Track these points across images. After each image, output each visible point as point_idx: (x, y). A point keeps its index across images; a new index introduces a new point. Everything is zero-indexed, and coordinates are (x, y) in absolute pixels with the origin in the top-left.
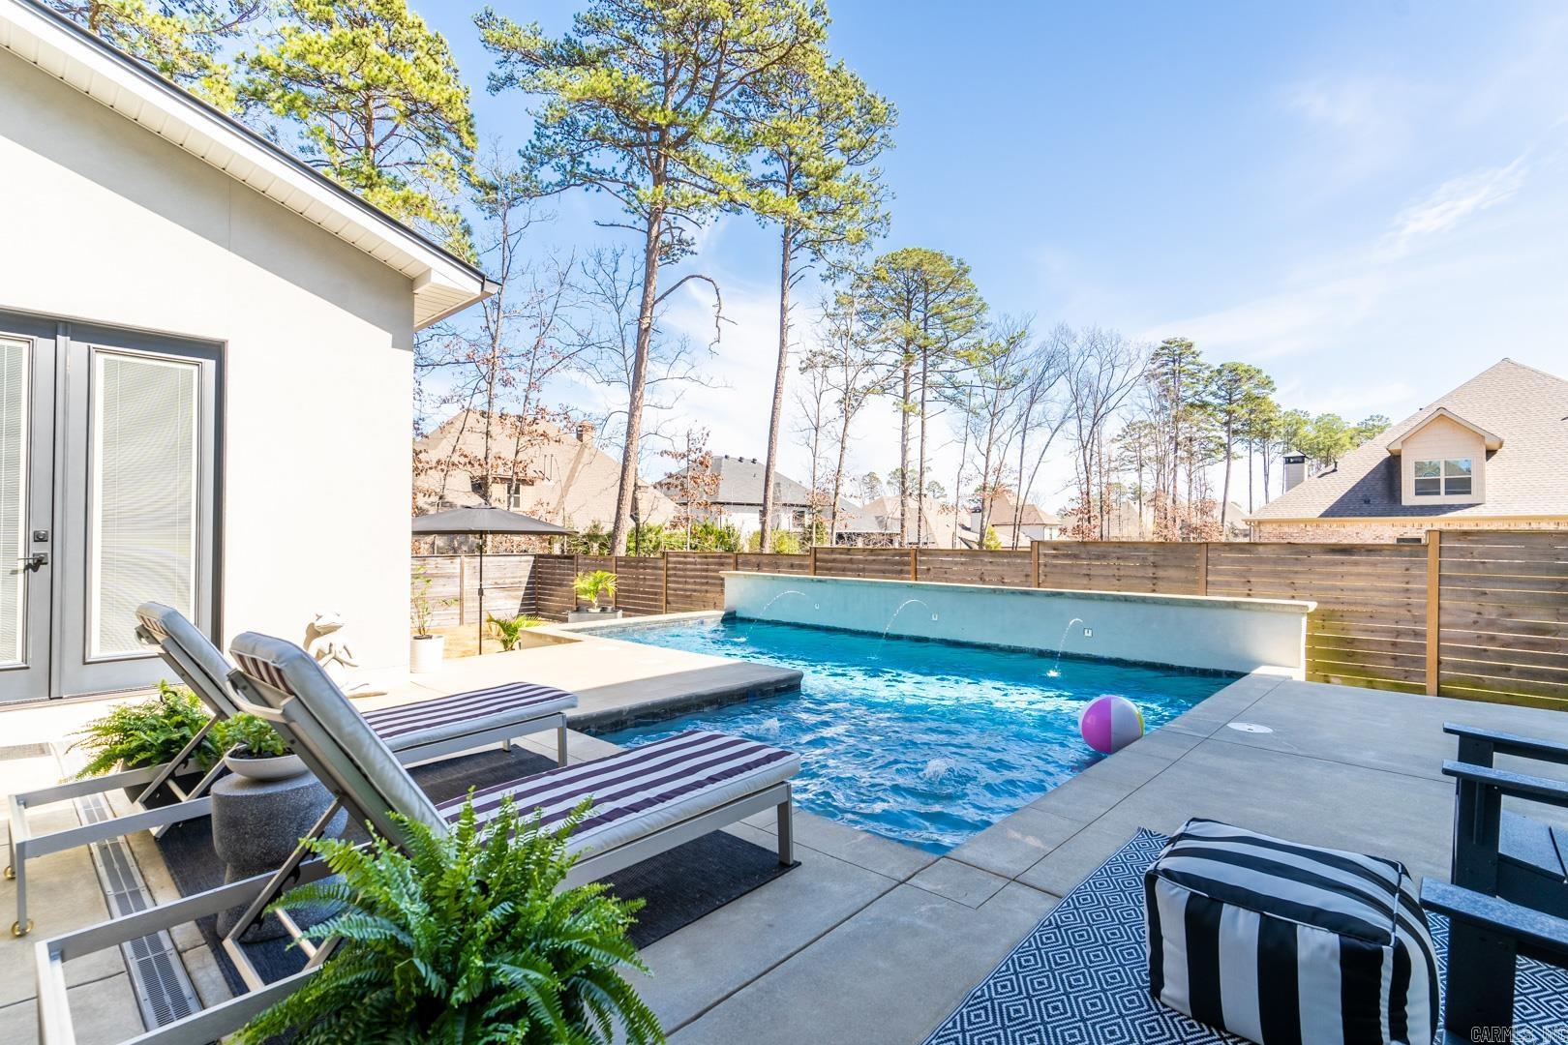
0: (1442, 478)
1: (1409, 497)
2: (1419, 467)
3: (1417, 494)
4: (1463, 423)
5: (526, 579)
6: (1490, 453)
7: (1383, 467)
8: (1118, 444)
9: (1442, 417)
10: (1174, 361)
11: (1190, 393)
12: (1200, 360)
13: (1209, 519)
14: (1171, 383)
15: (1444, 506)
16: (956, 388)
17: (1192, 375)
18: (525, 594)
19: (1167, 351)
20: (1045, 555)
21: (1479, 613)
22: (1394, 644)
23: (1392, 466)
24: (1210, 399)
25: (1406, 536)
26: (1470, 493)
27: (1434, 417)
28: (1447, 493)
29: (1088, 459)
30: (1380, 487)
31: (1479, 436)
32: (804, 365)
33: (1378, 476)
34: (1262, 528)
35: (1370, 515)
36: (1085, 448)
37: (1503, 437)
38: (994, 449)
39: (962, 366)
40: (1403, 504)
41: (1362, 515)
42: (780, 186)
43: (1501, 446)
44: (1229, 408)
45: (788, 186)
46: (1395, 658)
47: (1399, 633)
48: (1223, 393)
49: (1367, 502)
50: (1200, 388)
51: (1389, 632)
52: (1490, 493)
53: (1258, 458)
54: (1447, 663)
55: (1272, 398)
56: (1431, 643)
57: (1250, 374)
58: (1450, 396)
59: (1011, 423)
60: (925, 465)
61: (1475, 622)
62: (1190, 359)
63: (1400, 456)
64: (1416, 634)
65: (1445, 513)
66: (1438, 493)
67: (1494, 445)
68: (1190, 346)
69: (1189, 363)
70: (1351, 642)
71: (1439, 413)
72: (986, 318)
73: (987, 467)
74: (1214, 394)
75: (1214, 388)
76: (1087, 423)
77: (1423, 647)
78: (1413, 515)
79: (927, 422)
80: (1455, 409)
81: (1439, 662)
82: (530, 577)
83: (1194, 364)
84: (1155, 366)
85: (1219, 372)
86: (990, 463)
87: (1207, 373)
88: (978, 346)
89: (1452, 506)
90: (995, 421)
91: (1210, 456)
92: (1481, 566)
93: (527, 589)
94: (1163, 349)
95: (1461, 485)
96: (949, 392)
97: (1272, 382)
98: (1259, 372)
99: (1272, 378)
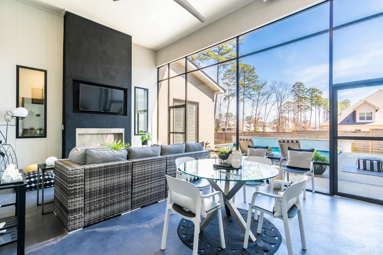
0: (366, 116)
1: (358, 120)
2: (360, 114)
3: (360, 120)
4: (370, 104)
6: (377, 111)
7: (352, 114)
9: (366, 103)
10: (298, 87)
11: (302, 95)
12: (305, 87)
13: (307, 125)
14: (297, 93)
15: (366, 122)
16: (250, 95)
17: (303, 91)
19: (296, 85)
20: (295, 133)
21: (379, 143)
22: (364, 148)
23: (354, 114)
24: (307, 96)
25: (357, 129)
26: (372, 120)
27: (363, 103)
28: (367, 120)
29: (280, 111)
30: (351, 118)
31: (374, 107)
33: (351, 116)
34: (324, 127)
35: (349, 124)
36: (279, 108)
37: (379, 107)
38: (258, 109)
39: (252, 90)
40: (357, 122)
41: (347, 124)
42: (217, 52)
43: (379, 109)
44: (312, 98)
45: (219, 52)
46: (364, 151)
47: (365, 146)
48: (310, 95)
49: (348, 121)
50: (305, 94)
51: (363, 146)
52: (376, 120)
53: (317, 110)
54: (373, 151)
55: (322, 96)
56: (370, 148)
57: (317, 90)
58: (367, 98)
59: (262, 103)
60: (244, 113)
61: (378, 144)
62: (302, 87)
63: (356, 111)
64: (368, 146)
65: (366, 124)
66: (365, 120)
67: (377, 109)
68: (302, 84)
69: (302, 88)
70: (356, 148)
71: (365, 102)
72: (259, 79)
73: (256, 113)
74: (308, 95)
75: (308, 94)
76: (279, 103)
77: (369, 149)
78: (359, 124)
80: (369, 101)
81: (372, 151)
83: (303, 88)
84: (294, 88)
85: (310, 90)
86: (257, 112)
87: (306, 90)
88: (255, 86)
89: (368, 122)
90: (258, 102)
91: (306, 110)
92: (379, 135)
94: (295, 84)
95: (370, 118)
96: (248, 96)
97: (322, 92)
98: (319, 90)
99: (322, 91)
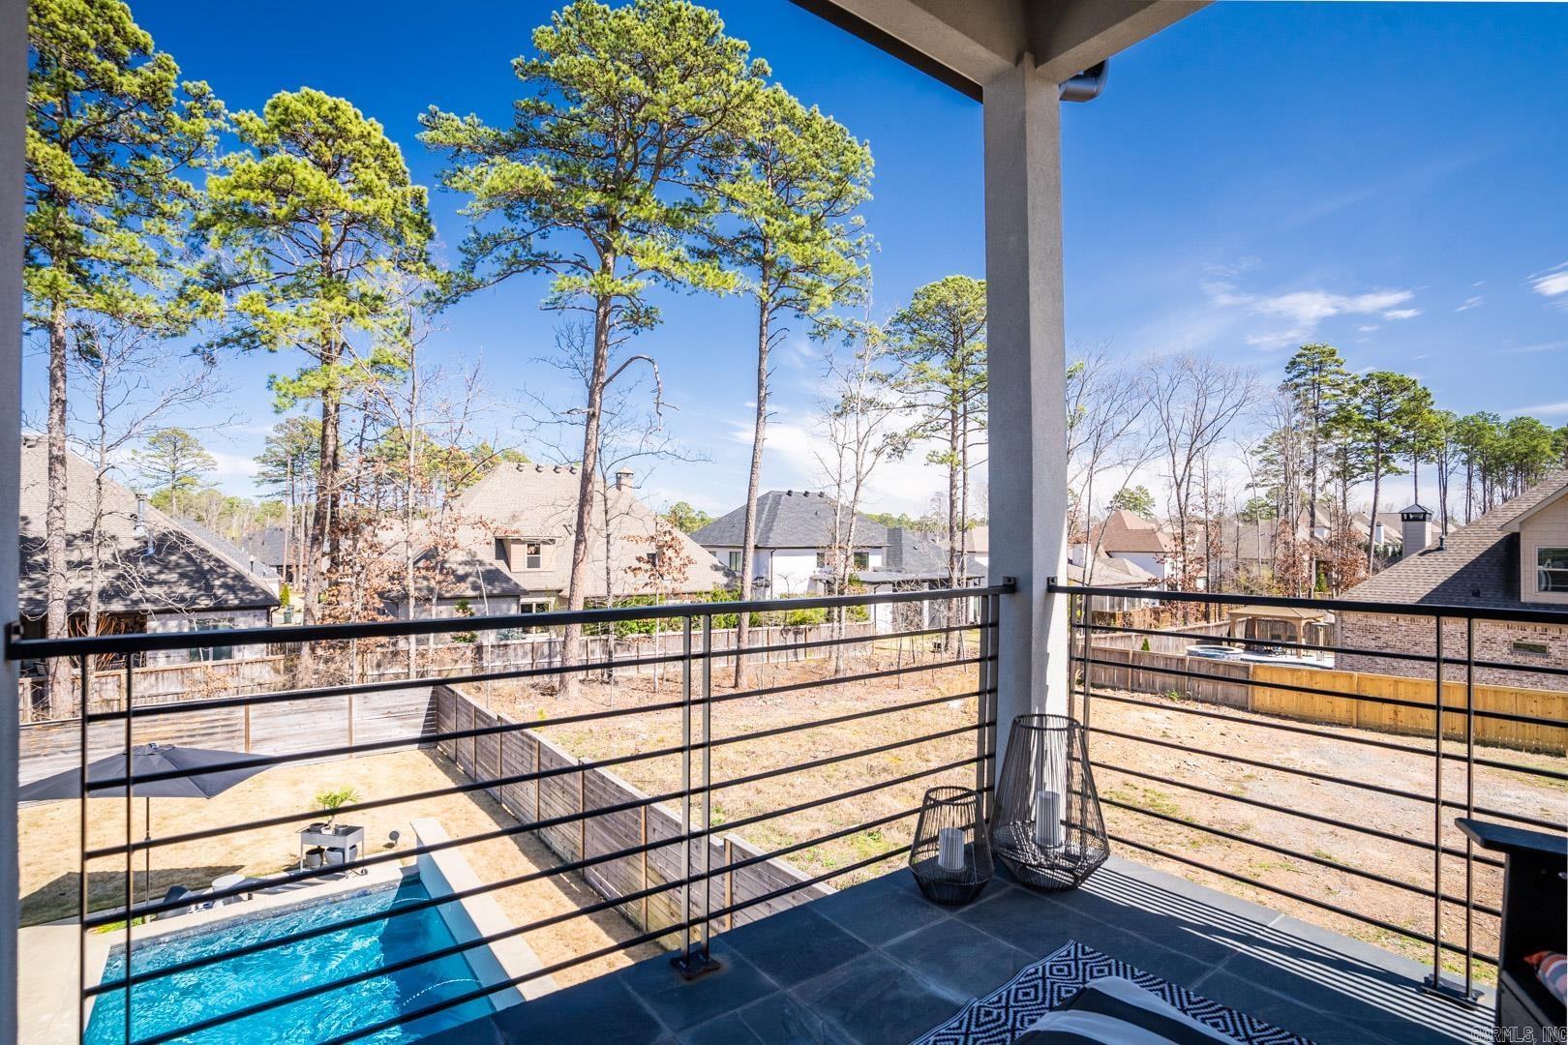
2: (1544, 555)
5: (426, 706)
8: (1260, 457)
10: (1314, 370)
11: (1332, 406)
12: (1343, 369)
14: (1310, 395)
17: (1335, 386)
18: (426, 721)
19: (1304, 359)
32: (839, 411)
36: (1179, 486)
44: (1378, 424)
48: (1369, 408)
50: (1344, 401)
57: (1403, 385)
62: (1333, 368)
63: (1519, 540)
68: (1332, 353)
69: (1332, 373)
75: (1358, 402)
76: (1181, 458)
79: (969, 472)
82: (430, 704)
83: (1337, 373)
84: (1291, 376)
85: (1365, 383)
87: (1351, 384)
93: (427, 715)
94: (1299, 356)
97: (1428, 395)
98: (1414, 382)
99: (1429, 391)
